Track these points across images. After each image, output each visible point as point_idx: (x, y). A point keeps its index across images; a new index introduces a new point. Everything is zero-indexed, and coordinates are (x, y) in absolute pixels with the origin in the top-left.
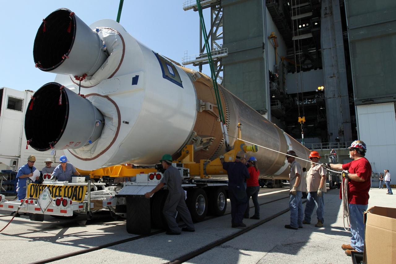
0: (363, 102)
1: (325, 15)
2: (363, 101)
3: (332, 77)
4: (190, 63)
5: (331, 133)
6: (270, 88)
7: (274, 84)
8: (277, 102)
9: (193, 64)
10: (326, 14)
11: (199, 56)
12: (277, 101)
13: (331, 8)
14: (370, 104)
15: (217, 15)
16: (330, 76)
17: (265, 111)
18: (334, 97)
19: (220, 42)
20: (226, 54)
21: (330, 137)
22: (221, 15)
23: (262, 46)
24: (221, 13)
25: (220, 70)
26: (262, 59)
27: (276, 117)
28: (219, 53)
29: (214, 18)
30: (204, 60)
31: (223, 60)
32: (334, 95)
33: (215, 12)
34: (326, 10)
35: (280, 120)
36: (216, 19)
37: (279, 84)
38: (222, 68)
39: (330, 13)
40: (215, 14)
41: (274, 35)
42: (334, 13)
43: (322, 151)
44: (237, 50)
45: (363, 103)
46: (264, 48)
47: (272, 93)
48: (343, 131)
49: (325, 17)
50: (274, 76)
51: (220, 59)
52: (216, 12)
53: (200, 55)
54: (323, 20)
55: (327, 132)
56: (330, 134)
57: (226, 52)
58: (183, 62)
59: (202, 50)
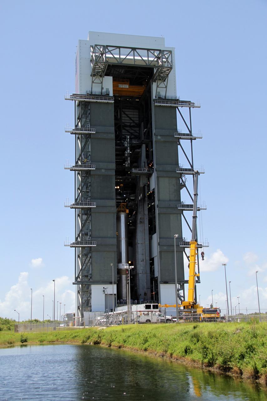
3: (142, 261)
10: (140, 222)
18: (142, 273)
20: (95, 245)
28: (91, 244)
34: (141, 219)
42: (145, 222)
44: (101, 243)
49: (140, 224)
59: (76, 238)
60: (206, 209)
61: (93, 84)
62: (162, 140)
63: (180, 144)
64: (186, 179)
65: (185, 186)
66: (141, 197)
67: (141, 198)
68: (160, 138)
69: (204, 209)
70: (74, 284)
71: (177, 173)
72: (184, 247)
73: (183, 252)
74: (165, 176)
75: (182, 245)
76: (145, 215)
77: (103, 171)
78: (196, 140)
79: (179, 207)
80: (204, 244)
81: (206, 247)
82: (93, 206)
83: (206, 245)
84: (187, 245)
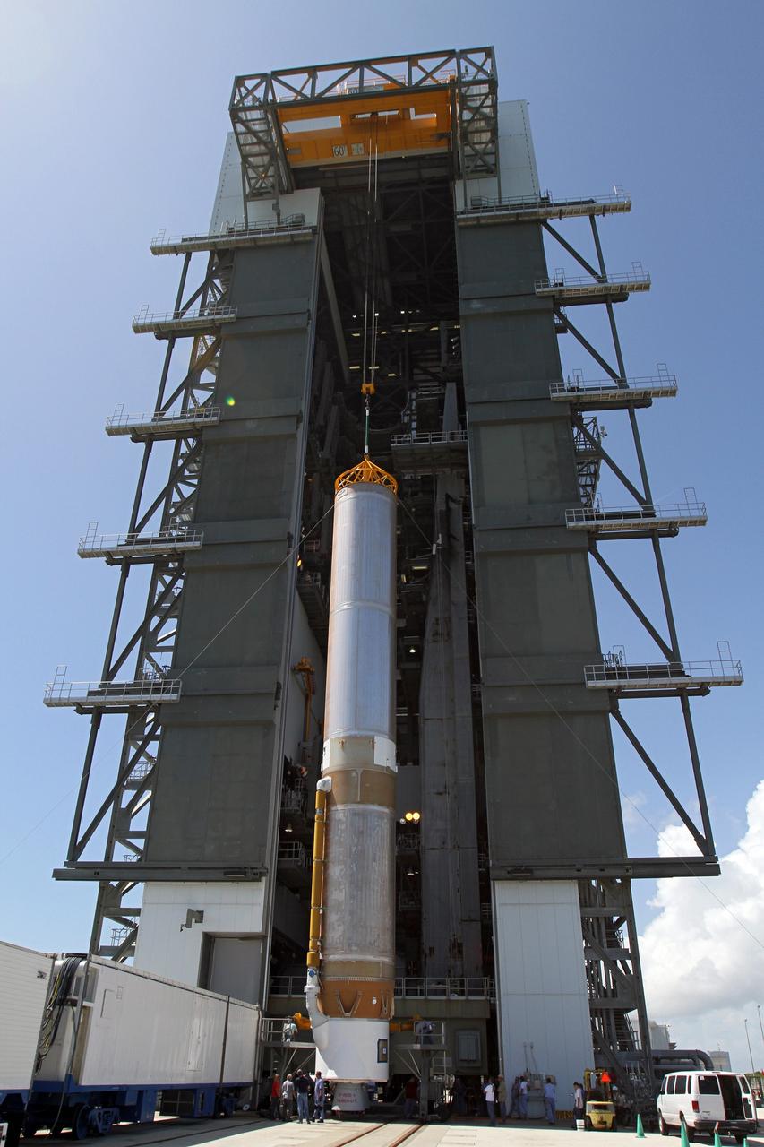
0: (508, 872)
1: (433, 635)
2: (509, 869)
3: (440, 794)
4: (66, 705)
5: (430, 949)
6: (283, 805)
7: (294, 795)
8: (296, 847)
9: (75, 708)
10: (436, 634)
11: (96, 688)
12: (296, 844)
13: (448, 621)
14: (526, 879)
15: (169, 587)
16: (436, 791)
17: (260, 873)
18: (442, 848)
19: (165, 659)
20: (174, 697)
21: (427, 959)
22: (179, 590)
23: (274, 692)
24: (180, 583)
25: (152, 736)
26: (269, 725)
27: (290, 889)
28: (157, 691)
29: (157, 593)
30: (111, 703)
31: (163, 711)
32: (444, 843)
33: (165, 577)
34: (437, 624)
35: (298, 896)
36: (163, 596)
38: (158, 732)
39: (445, 633)
40: (164, 582)
41: (308, 666)
42: (454, 636)
43: (404, 1000)
44: (205, 690)
45: (508, 876)
46: (277, 698)
47: (285, 819)
48: (460, 945)
49: (434, 641)
50: (295, 772)
51: (157, 708)
52: (168, 579)
53: (100, 686)
54: (429, 647)
55: (420, 944)
56: (428, 952)
57: (175, 691)
58: (47, 696)
59: (109, 674)
60: (702, 522)
62: (490, 310)
63: (566, 326)
64: (602, 428)
65: (599, 454)
66: (438, 545)
67: (437, 550)
69: (694, 523)
70: (58, 875)
71: (556, 402)
72: (610, 690)
73: (612, 719)
74: (504, 418)
75: (600, 677)
76: (453, 608)
77: (250, 425)
78: (625, 299)
79: (571, 519)
80: (718, 673)
81: (729, 684)
82: (190, 544)
83: (729, 673)
84: (622, 676)
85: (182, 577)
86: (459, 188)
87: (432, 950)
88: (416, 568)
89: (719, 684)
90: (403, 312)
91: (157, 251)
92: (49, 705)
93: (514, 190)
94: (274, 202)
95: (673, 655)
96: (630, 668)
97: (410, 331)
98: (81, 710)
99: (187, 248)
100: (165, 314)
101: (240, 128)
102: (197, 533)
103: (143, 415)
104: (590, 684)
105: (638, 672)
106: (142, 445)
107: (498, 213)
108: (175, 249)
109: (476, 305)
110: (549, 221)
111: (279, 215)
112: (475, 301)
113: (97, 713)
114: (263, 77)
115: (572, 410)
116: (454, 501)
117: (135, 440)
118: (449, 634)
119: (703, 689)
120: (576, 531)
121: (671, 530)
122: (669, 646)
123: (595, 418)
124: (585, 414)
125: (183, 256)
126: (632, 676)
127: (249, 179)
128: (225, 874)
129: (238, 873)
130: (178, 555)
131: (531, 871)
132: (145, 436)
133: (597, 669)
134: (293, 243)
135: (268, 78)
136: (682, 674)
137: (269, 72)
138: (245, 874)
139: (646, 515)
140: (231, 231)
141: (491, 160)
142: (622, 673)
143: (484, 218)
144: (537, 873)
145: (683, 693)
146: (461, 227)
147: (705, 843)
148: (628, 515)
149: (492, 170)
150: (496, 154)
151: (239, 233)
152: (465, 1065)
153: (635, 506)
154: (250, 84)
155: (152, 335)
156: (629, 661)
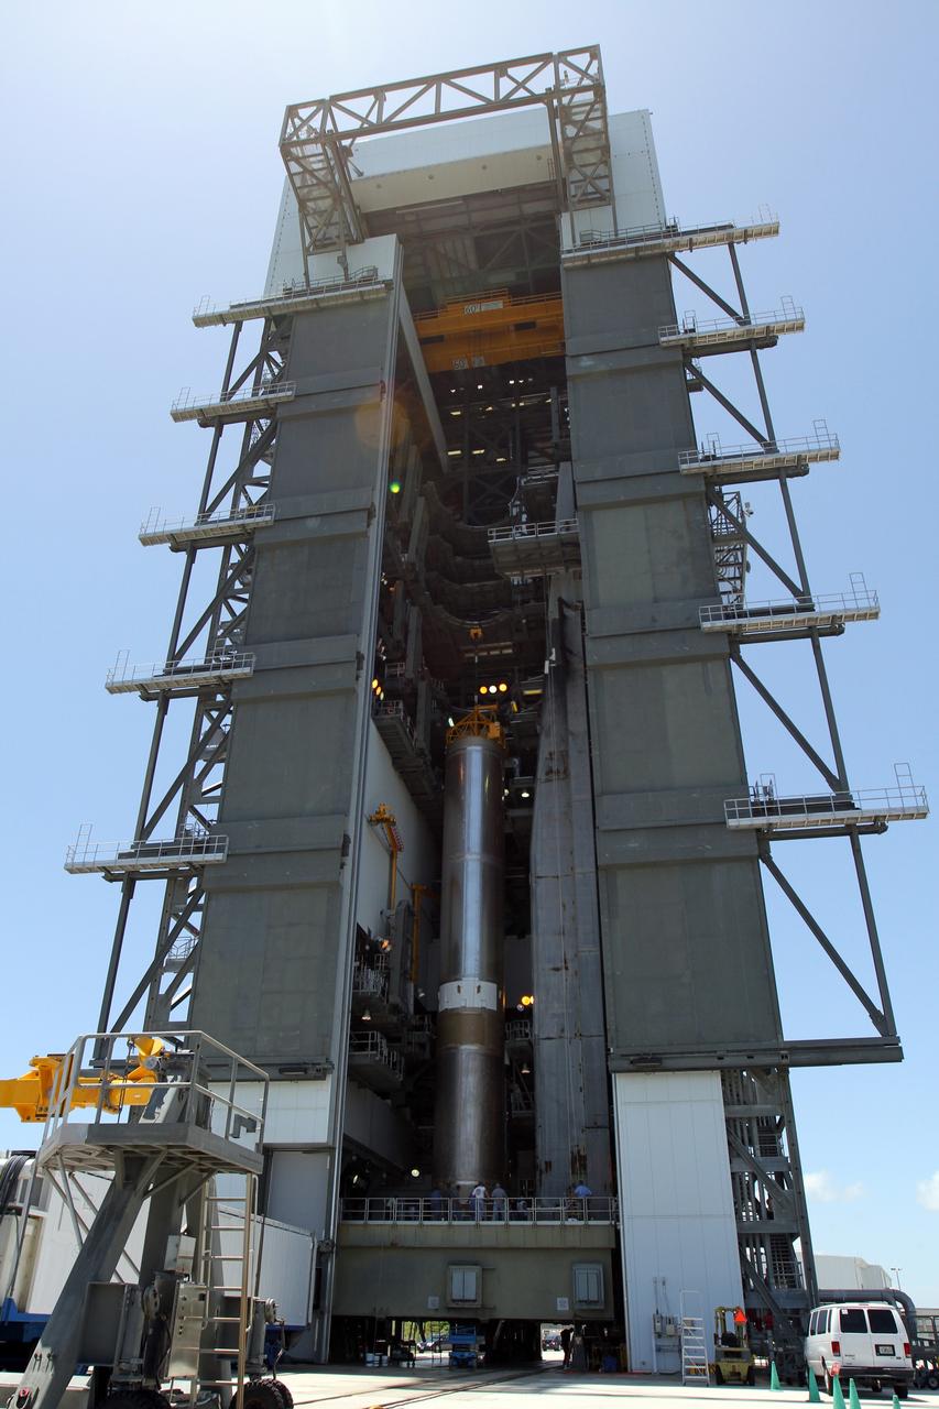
1: (547, 774)
3: (557, 969)
4: (91, 870)
5: (546, 1163)
6: (356, 986)
7: (372, 975)
8: (373, 1039)
9: (103, 874)
10: (550, 772)
11: (128, 849)
12: (373, 1034)
13: (564, 756)
14: (653, 1069)
16: (551, 966)
17: (326, 1069)
18: (561, 1037)
20: (219, 856)
21: (543, 1176)
22: (228, 728)
23: (341, 846)
24: (228, 719)
25: (194, 907)
26: (335, 888)
28: (198, 850)
29: (203, 731)
30: (144, 866)
31: (206, 874)
32: (563, 1031)
33: (211, 712)
34: (551, 759)
36: (209, 734)
37: (387, 978)
38: (202, 901)
39: (562, 771)
40: (210, 717)
41: (386, 816)
42: (573, 771)
44: (258, 847)
46: (344, 853)
47: (359, 1004)
48: (585, 1157)
49: (548, 781)
50: (376, 947)
51: (198, 870)
52: (215, 714)
53: (132, 847)
54: (541, 788)
55: (535, 1157)
56: (543, 1167)
57: (220, 850)
58: (69, 861)
59: (144, 831)
60: (875, 616)
61: (309, 258)
62: (603, 368)
63: (700, 383)
64: (747, 505)
65: (743, 536)
66: (551, 662)
67: (550, 668)
68: (589, 363)
69: (863, 617)
71: (686, 475)
72: (758, 830)
73: (763, 867)
74: (622, 498)
75: (744, 814)
76: (570, 738)
77: (312, 523)
78: (774, 344)
79: (706, 619)
80: (896, 804)
81: (911, 816)
82: (238, 671)
83: (910, 803)
84: (772, 812)
85: (230, 712)
86: (565, 221)
87: (548, 1164)
88: (528, 692)
89: (897, 817)
90: (512, 382)
91: (201, 322)
92: (71, 871)
93: (634, 219)
94: (340, 254)
95: (838, 783)
96: (782, 802)
97: (522, 404)
98: (111, 877)
99: (236, 317)
100: (210, 396)
101: (295, 168)
102: (248, 657)
103: (185, 518)
104: (732, 823)
105: (793, 807)
106: (183, 556)
107: (612, 249)
108: (221, 319)
109: (586, 362)
110: (677, 255)
111: (346, 269)
112: (585, 358)
113: (129, 881)
114: (320, 103)
115: (706, 484)
116: (569, 606)
117: (175, 549)
118: (566, 771)
119: (877, 826)
120: (713, 634)
121: (835, 628)
122: (834, 771)
123: (738, 493)
124: (725, 489)
125: (231, 326)
126: (786, 811)
127: (309, 229)
128: (281, 1071)
129: (298, 1070)
130: (226, 686)
131: (660, 1060)
132: (188, 545)
133: (740, 804)
134: (364, 302)
135: (327, 105)
136: (851, 806)
137: (327, 98)
138: (305, 1071)
139: (801, 610)
140: (289, 293)
141: (603, 184)
142: (772, 808)
143: (597, 255)
144: (668, 1063)
145: (852, 831)
146: (567, 269)
147: (884, 1020)
148: (778, 611)
149: (605, 198)
150: (609, 177)
151: (299, 294)
152: (585, 1307)
153: (788, 599)
154: (304, 113)
155: (195, 422)
156: (782, 793)
